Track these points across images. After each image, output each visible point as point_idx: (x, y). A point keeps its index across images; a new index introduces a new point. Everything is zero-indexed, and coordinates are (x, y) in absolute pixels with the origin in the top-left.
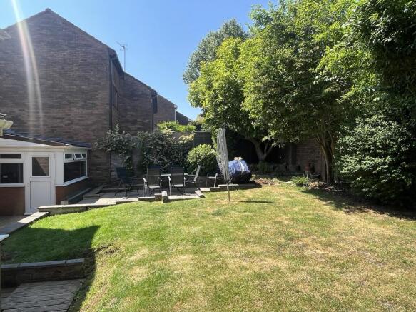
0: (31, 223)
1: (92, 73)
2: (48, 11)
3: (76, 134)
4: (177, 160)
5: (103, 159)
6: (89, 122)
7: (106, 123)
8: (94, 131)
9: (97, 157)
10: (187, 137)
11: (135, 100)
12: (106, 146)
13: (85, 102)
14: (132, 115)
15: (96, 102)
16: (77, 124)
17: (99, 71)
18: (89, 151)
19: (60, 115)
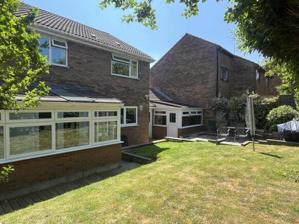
0: (156, 143)
1: (207, 63)
2: (187, 35)
3: (198, 100)
4: (261, 118)
5: (212, 115)
6: (205, 93)
7: (213, 92)
8: (206, 98)
9: (207, 113)
10: (270, 99)
11: (242, 73)
12: (212, 107)
13: (203, 81)
14: (239, 84)
15: (209, 80)
16: (198, 94)
17: (210, 61)
18: (204, 110)
19: (191, 90)
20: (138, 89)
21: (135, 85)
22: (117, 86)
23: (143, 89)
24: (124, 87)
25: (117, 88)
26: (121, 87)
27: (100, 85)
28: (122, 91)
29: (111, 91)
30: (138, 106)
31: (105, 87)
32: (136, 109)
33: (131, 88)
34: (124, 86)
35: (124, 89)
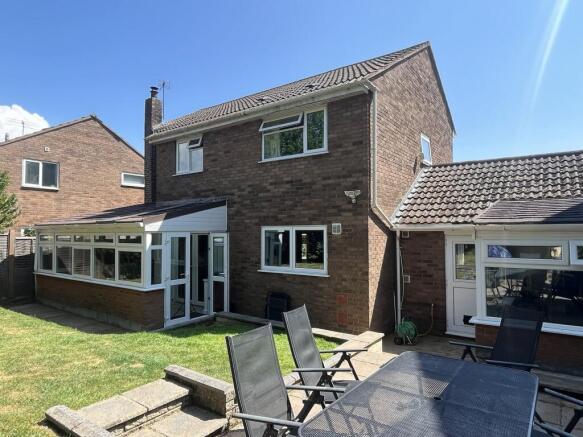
20: (325, 179)
21: (316, 172)
22: (271, 184)
23: (344, 177)
24: (288, 182)
25: (272, 187)
26: (282, 183)
27: (243, 187)
28: (283, 192)
29: (261, 195)
30: (329, 223)
31: (250, 189)
32: (322, 232)
33: (305, 181)
34: (289, 179)
35: (288, 186)
